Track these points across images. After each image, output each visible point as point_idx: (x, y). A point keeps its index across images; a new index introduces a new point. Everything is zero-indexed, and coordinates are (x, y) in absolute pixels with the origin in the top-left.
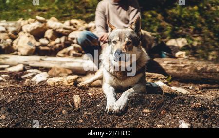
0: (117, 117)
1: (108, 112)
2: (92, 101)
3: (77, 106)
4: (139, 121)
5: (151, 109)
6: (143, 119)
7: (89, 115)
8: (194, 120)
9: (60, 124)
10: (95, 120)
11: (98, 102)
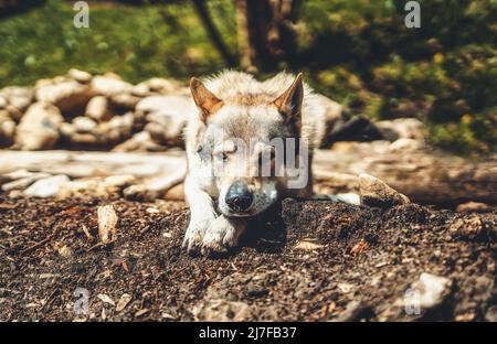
0: (215, 263)
1: (189, 247)
2: (151, 224)
3: (105, 238)
4: (283, 273)
5: (323, 239)
6: (293, 268)
7: (132, 260)
8: (464, 265)
9: (45, 284)
10: (149, 271)
11: (168, 225)
